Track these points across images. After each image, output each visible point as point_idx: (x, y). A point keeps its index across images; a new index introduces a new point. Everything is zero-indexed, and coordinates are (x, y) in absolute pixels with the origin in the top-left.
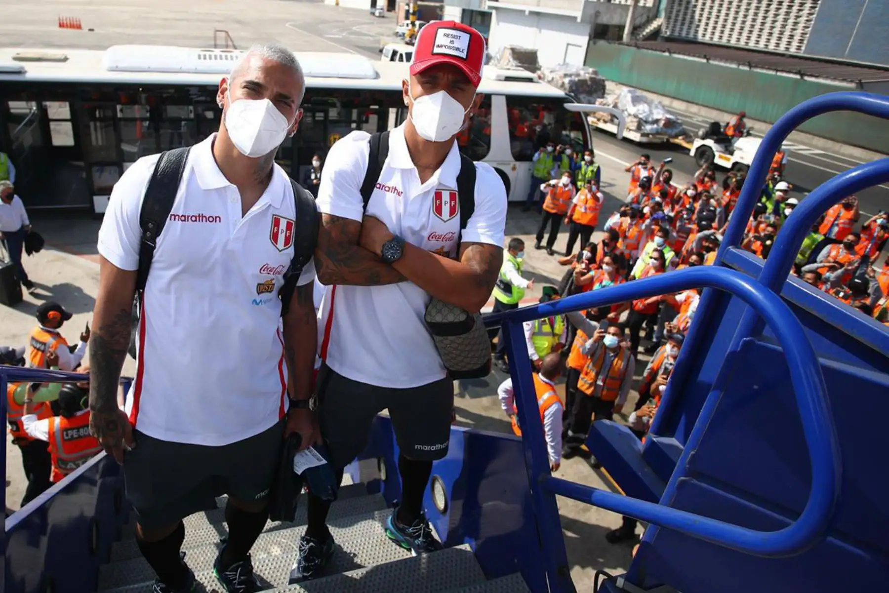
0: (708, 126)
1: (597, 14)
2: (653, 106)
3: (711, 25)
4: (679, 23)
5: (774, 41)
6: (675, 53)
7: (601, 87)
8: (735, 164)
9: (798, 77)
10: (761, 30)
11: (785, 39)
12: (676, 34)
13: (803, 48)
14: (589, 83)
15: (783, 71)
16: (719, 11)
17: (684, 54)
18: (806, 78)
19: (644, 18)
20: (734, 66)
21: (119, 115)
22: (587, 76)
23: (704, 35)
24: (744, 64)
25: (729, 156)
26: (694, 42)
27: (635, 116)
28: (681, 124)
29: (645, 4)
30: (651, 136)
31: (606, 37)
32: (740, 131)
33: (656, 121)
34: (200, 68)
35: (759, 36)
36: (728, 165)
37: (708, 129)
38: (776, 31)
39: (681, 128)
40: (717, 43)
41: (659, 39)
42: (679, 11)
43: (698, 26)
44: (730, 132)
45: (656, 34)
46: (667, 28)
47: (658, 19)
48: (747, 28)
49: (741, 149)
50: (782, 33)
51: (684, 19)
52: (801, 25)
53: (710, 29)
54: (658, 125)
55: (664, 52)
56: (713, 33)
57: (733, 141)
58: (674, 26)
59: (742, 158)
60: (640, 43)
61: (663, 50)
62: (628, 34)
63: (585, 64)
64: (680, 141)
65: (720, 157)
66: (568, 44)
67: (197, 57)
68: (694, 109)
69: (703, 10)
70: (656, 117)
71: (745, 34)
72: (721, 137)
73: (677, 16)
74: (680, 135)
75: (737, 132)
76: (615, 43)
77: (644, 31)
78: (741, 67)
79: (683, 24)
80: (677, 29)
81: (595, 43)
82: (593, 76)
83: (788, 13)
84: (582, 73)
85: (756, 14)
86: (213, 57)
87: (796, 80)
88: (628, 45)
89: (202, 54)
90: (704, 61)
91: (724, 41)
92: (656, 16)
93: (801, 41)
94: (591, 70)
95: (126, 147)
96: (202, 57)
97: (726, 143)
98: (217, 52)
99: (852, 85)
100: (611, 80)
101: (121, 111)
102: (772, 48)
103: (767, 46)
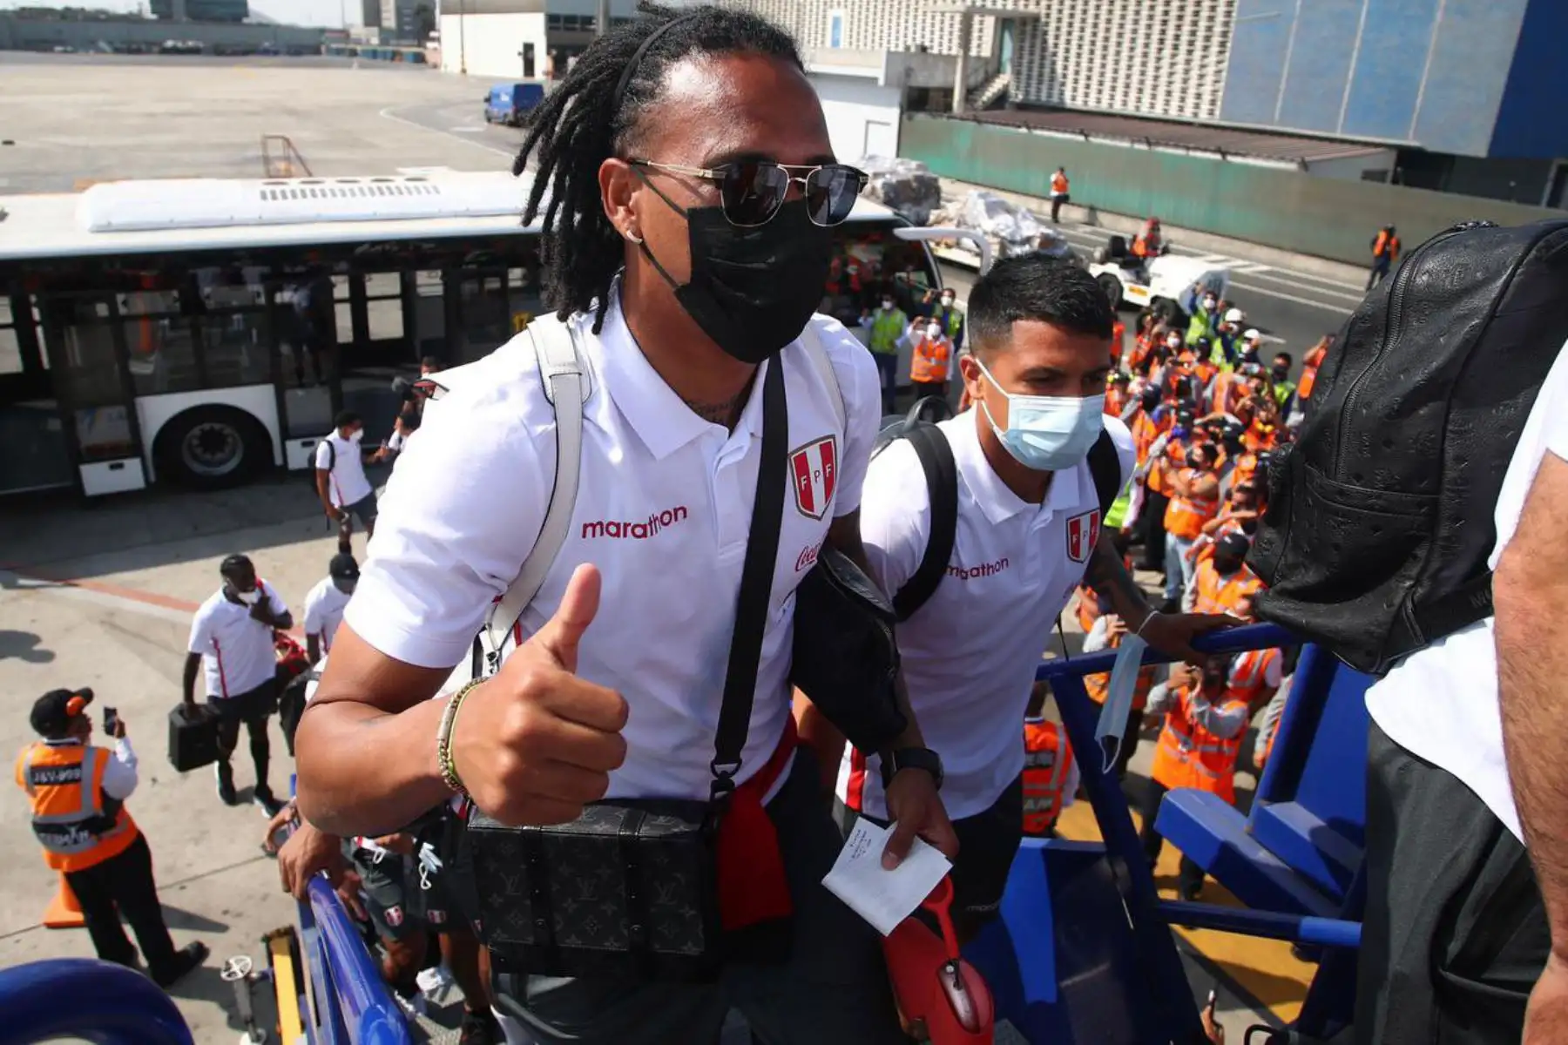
0: (1106, 241)
1: (909, 72)
2: (1019, 216)
3: (1082, 82)
4: (1034, 82)
5: (1175, 103)
6: (1035, 128)
7: (933, 191)
8: (1155, 299)
9: (1218, 157)
10: (1155, 87)
11: (1190, 101)
12: (1032, 97)
13: (1217, 112)
14: (914, 185)
15: (1196, 149)
16: (1091, 61)
17: (1049, 129)
18: (1230, 158)
19: (981, 76)
20: (1126, 144)
21: (122, 310)
22: (910, 176)
23: (1074, 98)
24: (1139, 141)
25: (1143, 288)
26: (1060, 109)
27: (995, 235)
28: (1064, 242)
29: (979, 52)
31: (927, 107)
32: (1155, 246)
33: (1028, 240)
34: (266, 216)
35: (1154, 97)
36: (1145, 301)
37: (1107, 247)
38: (1177, 87)
39: (1066, 248)
40: (1094, 109)
41: (1007, 105)
42: (1031, 62)
43: (1063, 84)
45: (1001, 100)
46: (1018, 88)
47: (1002, 76)
48: (1135, 85)
49: (1159, 276)
50: (1184, 91)
51: (1041, 75)
52: (1209, 79)
53: (1081, 90)
54: (1031, 246)
55: (1019, 127)
56: (1087, 95)
57: (1147, 263)
58: (1028, 85)
59: (1163, 289)
60: (980, 114)
61: (1018, 123)
62: (960, 101)
63: (898, 155)
65: (1132, 290)
66: (868, 122)
67: (258, 195)
69: (1066, 59)
70: (1026, 233)
71: (1133, 94)
72: (1127, 258)
73: (1030, 69)
75: (1150, 250)
76: (941, 116)
77: (983, 94)
78: (1137, 146)
79: (1040, 82)
80: (1033, 90)
81: (910, 118)
82: (919, 173)
83: (1188, 62)
84: (901, 169)
85: (1144, 64)
86: (289, 195)
87: (1217, 162)
88: (962, 119)
89: (268, 189)
90: (1081, 138)
91: (1104, 106)
92: (998, 71)
93: (1213, 102)
94: (914, 164)
95: (136, 368)
96: (269, 195)
97: (1136, 265)
98: (294, 184)
99: (1293, 167)
100: (947, 177)
101: (125, 303)
102: (1173, 113)
103: (1166, 111)
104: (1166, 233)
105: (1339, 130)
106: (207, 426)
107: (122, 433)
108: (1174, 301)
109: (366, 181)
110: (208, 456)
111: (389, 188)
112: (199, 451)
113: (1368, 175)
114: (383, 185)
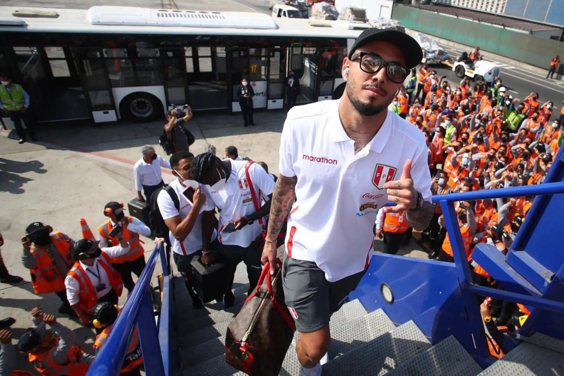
0: (461, 54)
2: (432, 43)
5: (489, 7)
6: (440, 12)
8: (476, 75)
9: (502, 27)
11: (495, 6)
13: (504, 11)
15: (495, 24)
17: (445, 13)
18: (506, 28)
20: (471, 20)
21: (105, 55)
22: (395, 26)
23: (455, 2)
24: (476, 20)
25: (472, 71)
26: (449, 6)
28: (446, 53)
30: (431, 60)
32: (477, 57)
33: (434, 52)
34: (160, 23)
35: (482, 4)
36: (472, 76)
37: (461, 56)
39: (447, 55)
40: (461, 7)
41: (431, 4)
44: (472, 58)
45: (429, 1)
49: (478, 67)
54: (435, 54)
55: (434, 11)
56: (459, 2)
57: (474, 62)
59: (479, 72)
60: (421, 5)
62: (414, 1)
63: (391, 18)
64: (446, 62)
65: (468, 71)
66: (382, 6)
67: (157, 15)
68: (451, 44)
70: (434, 49)
72: (468, 60)
74: (446, 59)
75: (476, 58)
76: (407, 5)
78: (475, 21)
81: (396, 5)
82: (398, 25)
84: (392, 23)
86: (168, 15)
87: (501, 29)
88: (414, 7)
89: (160, 12)
90: (456, 17)
91: (465, 6)
93: (503, 7)
94: (397, 22)
95: (112, 77)
96: (160, 15)
97: (470, 63)
98: (170, 11)
99: (527, 32)
100: (408, 28)
101: (106, 52)
102: (488, 11)
103: (486, 9)
104: (481, 53)
105: (545, 21)
106: (139, 100)
107: (108, 101)
108: (482, 76)
109: (197, 12)
110: (140, 110)
111: (206, 16)
112: (137, 109)
113: (552, 38)
114: (204, 14)
